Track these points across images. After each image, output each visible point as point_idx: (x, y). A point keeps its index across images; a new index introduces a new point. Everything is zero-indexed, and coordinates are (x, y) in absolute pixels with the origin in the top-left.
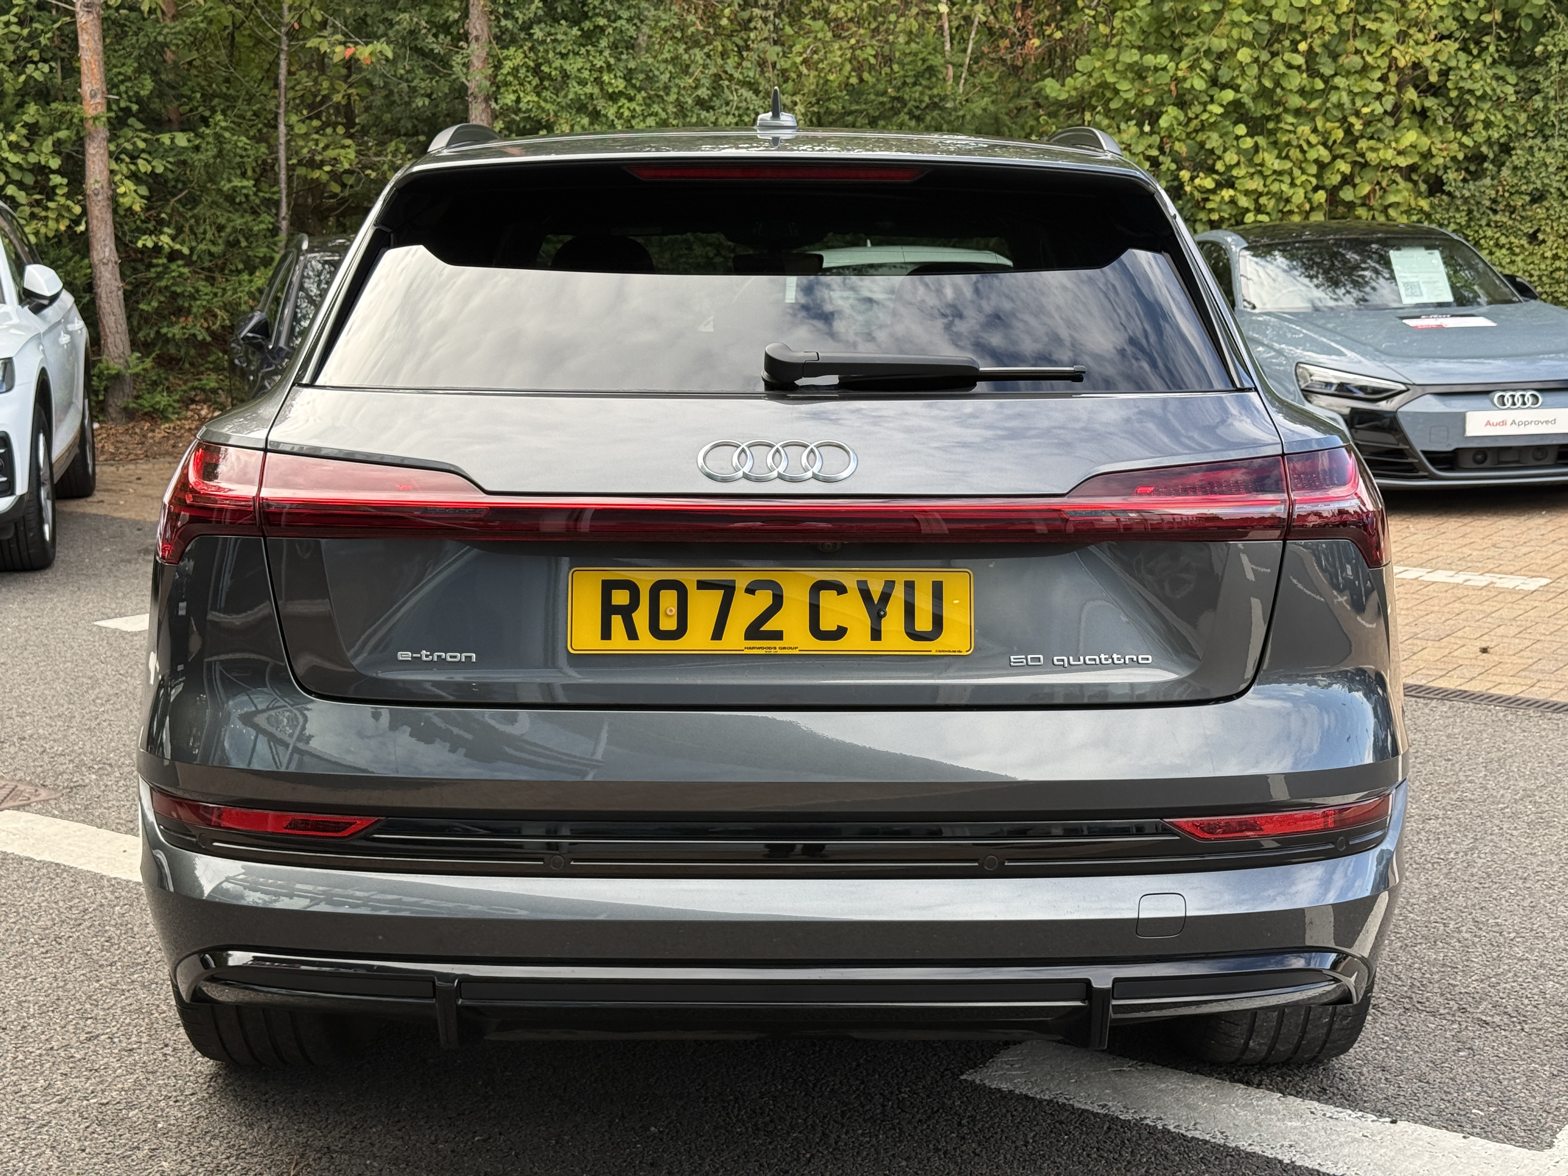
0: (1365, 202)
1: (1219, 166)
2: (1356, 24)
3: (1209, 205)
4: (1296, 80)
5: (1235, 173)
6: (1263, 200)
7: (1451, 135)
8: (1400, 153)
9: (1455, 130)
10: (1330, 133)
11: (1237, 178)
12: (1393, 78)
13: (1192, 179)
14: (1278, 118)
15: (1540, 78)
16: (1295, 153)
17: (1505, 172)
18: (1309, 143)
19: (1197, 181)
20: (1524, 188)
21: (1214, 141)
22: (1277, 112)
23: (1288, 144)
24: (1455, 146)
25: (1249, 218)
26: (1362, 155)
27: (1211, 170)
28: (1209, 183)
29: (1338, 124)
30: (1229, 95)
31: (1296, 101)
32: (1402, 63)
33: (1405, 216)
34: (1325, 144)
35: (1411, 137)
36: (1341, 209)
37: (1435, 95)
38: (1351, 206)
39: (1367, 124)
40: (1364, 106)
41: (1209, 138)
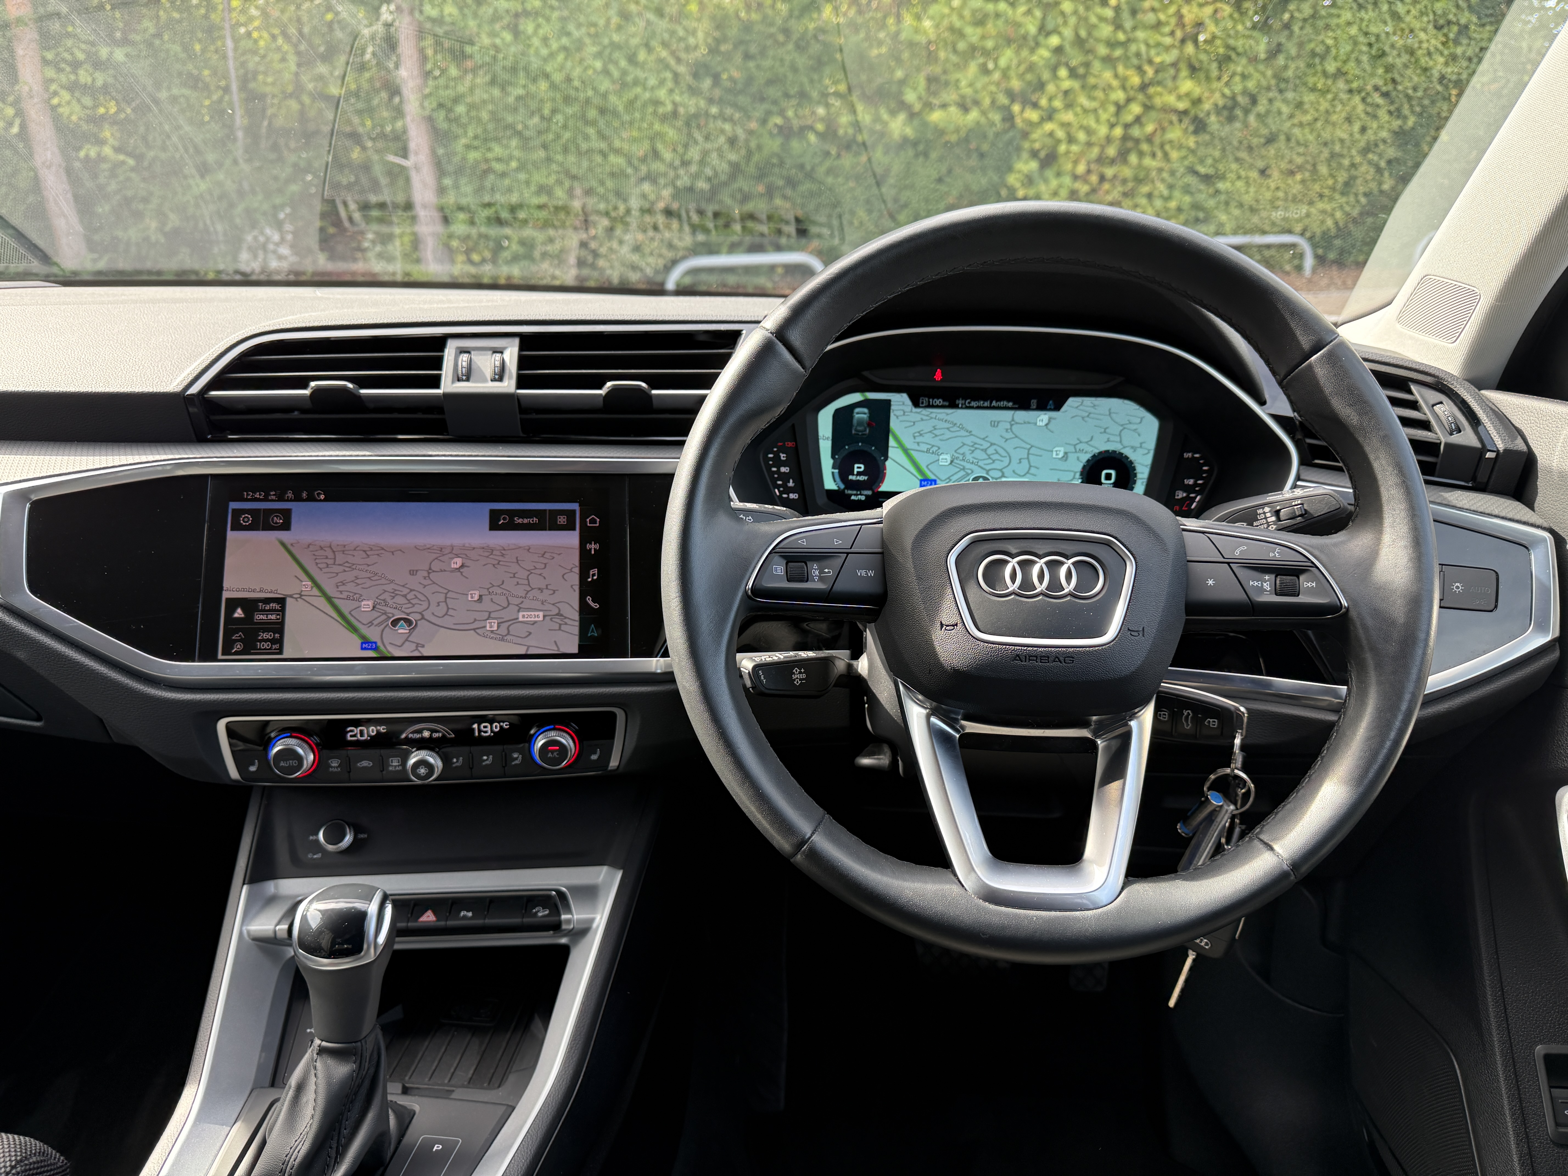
0: (1149, 139)
4: (1106, 31)
8: (1179, 98)
12: (1179, 34)
13: (1022, 111)
14: (1087, 65)
16: (1099, 94)
17: (1252, 119)
23: (1095, 87)
24: (1217, 95)
30: (1054, 41)
34: (1124, 88)
35: (1187, 85)
36: (1130, 144)
38: (1137, 141)
39: (1157, 72)
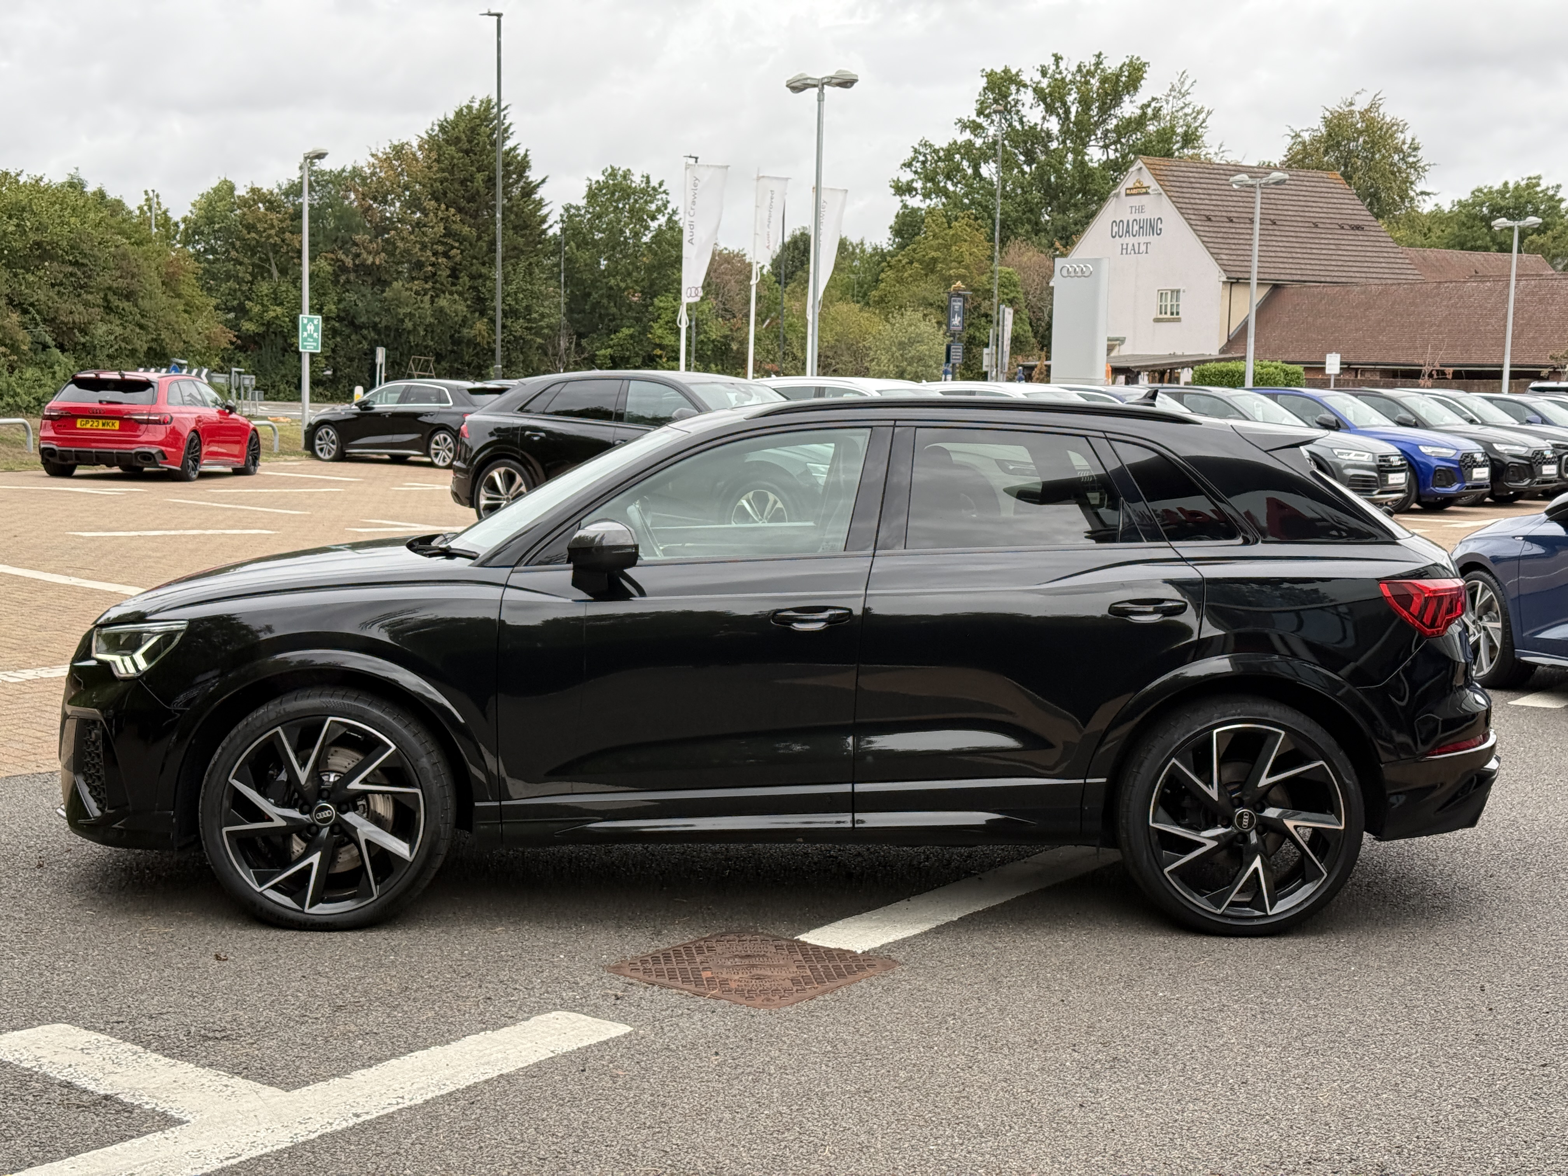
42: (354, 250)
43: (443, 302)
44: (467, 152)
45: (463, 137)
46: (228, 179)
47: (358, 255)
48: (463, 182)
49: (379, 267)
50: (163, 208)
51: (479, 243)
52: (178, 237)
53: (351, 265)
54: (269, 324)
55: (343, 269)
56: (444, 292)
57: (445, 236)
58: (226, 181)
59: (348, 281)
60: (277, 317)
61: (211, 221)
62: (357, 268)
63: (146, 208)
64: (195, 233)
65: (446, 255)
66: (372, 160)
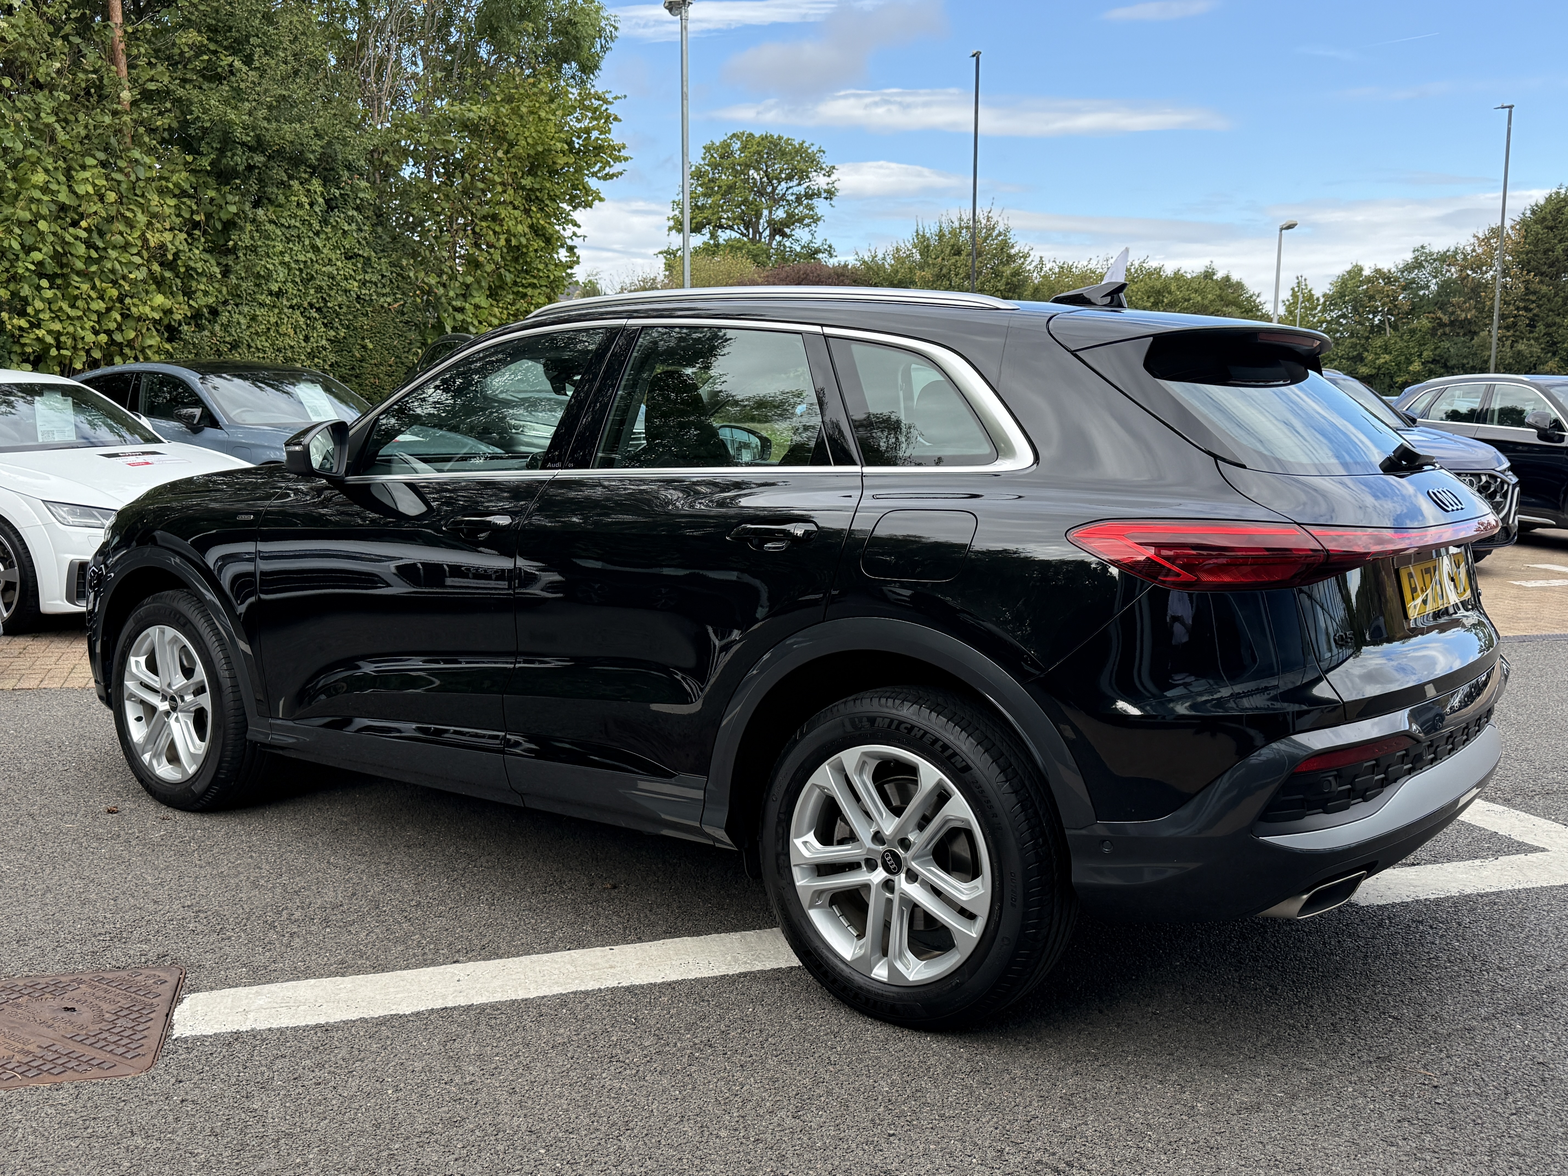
1: (30, 310)
2: (118, 211)
3: (23, 341)
5: (41, 316)
6: (63, 339)
7: (181, 298)
9: (184, 296)
10: (105, 291)
11: (44, 320)
15: (230, 263)
18: (89, 296)
19: (15, 321)
20: (227, 339)
21: (26, 290)
22: (65, 271)
25: (54, 352)
26: (129, 309)
27: (22, 314)
28: (23, 323)
29: (110, 285)
31: (80, 265)
32: (152, 244)
33: (157, 355)
37: (170, 270)
40: (130, 273)
41: (22, 287)
42: (1450, 310)
43: (1521, 346)
44: (1551, 229)
45: (1549, 217)
46: (1359, 264)
47: (1453, 313)
48: (1546, 252)
49: (1470, 322)
50: (1309, 288)
51: (1556, 299)
52: (1319, 308)
53: (1447, 322)
54: (1379, 369)
55: (1442, 325)
56: (1522, 339)
57: (1526, 294)
58: (1357, 266)
59: (1445, 334)
60: (1386, 363)
61: (1342, 295)
62: (1452, 323)
63: (1296, 289)
64: (1331, 304)
65: (1526, 309)
66: (1472, 240)
